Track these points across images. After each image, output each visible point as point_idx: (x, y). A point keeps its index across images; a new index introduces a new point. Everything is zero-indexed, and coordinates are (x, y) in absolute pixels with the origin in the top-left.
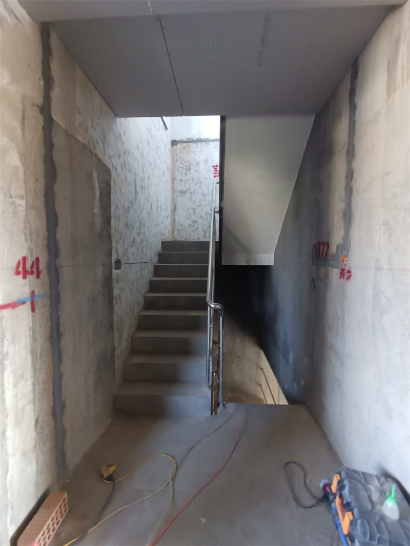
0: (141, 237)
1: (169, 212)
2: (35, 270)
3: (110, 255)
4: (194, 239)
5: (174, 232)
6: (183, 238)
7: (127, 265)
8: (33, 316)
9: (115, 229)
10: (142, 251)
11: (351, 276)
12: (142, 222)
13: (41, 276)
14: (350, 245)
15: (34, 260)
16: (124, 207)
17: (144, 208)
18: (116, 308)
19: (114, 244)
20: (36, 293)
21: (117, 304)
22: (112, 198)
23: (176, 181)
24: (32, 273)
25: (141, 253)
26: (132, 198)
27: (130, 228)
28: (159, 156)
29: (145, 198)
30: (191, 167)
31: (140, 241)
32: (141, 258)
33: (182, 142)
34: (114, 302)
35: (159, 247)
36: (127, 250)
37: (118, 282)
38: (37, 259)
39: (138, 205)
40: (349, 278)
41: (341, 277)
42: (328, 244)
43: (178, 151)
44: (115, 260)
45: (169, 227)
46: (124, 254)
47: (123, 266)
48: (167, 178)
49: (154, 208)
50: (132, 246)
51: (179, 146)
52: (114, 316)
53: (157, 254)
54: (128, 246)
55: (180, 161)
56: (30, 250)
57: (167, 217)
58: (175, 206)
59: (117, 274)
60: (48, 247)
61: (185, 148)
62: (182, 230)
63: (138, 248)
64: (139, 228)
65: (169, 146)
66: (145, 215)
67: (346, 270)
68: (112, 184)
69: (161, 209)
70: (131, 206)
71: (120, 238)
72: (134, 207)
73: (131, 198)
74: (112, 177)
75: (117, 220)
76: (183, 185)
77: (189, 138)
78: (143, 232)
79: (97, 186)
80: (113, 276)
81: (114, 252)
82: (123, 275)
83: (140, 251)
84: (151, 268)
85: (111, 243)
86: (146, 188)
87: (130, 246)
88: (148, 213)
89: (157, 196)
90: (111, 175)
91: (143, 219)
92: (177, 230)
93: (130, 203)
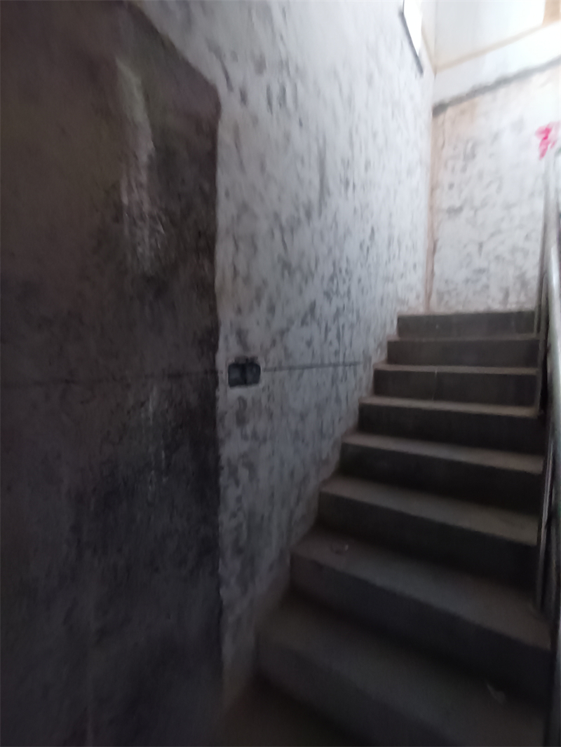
0: (336, 302)
1: (421, 256)
3: (209, 341)
5: (430, 297)
6: (450, 307)
7: (285, 373)
9: (236, 272)
10: (339, 337)
12: (344, 265)
16: (277, 216)
17: (348, 232)
18: (231, 494)
19: (226, 315)
21: (237, 483)
22: (223, 178)
23: (439, 190)
25: (335, 342)
26: (310, 202)
27: (298, 276)
28: (399, 127)
29: (355, 211)
30: (477, 150)
31: (334, 310)
32: (337, 353)
33: (458, 100)
34: (223, 480)
35: (392, 331)
36: (283, 333)
37: (241, 420)
39: (329, 222)
43: (448, 124)
44: (232, 361)
45: (420, 288)
46: (274, 343)
47: (264, 377)
48: (419, 181)
49: (381, 237)
50: (304, 323)
51: (450, 112)
52: (224, 517)
53: (385, 344)
54: (291, 322)
55: (450, 144)
57: (415, 266)
58: (435, 243)
59: (242, 400)
61: (463, 112)
62: (449, 292)
63: (327, 330)
64: (332, 279)
65: (427, 114)
66: (352, 249)
69: (399, 245)
70: (302, 216)
71: (258, 298)
72: (316, 223)
73: (303, 198)
74: (225, 115)
75: (242, 246)
76: (456, 196)
77: (474, 87)
78: (343, 289)
80: (221, 406)
81: (226, 338)
82: (264, 401)
83: (332, 335)
84: (365, 377)
85: (213, 310)
86: (358, 188)
87: (298, 322)
88: (361, 246)
89: (391, 215)
90: (217, 106)
91: (345, 259)
92: (438, 293)
93: (302, 212)
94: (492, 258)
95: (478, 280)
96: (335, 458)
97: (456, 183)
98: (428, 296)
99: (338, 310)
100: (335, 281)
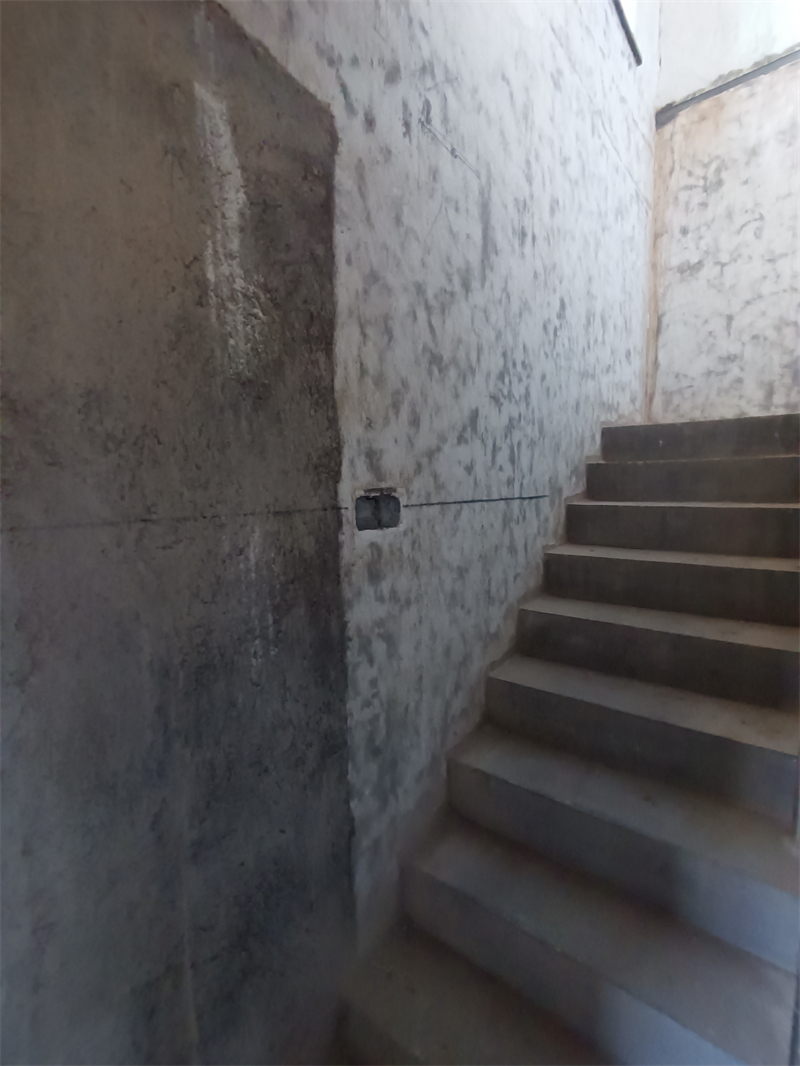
0: (510, 410)
1: (638, 339)
5: (651, 399)
6: (682, 414)
7: (431, 510)
9: (363, 371)
10: (513, 459)
12: (519, 356)
16: (420, 289)
17: (525, 307)
18: (363, 676)
19: (352, 429)
21: (371, 661)
22: (342, 238)
23: (665, 238)
25: (508, 467)
26: (467, 263)
27: (452, 373)
28: (604, 146)
29: (536, 275)
30: (724, 175)
31: (505, 421)
32: (510, 482)
33: (693, 100)
34: (351, 656)
35: (593, 449)
36: (431, 454)
37: (374, 575)
39: (498, 293)
43: (679, 138)
44: (362, 493)
45: (636, 386)
46: (419, 468)
47: (406, 517)
48: (636, 225)
49: (576, 315)
50: (461, 440)
51: (683, 119)
52: (353, 705)
53: (583, 469)
54: (443, 439)
55: (683, 168)
57: (628, 353)
58: (659, 319)
59: (374, 546)
61: (703, 118)
62: (680, 391)
63: (495, 449)
64: (501, 377)
65: (646, 126)
66: (530, 333)
68: (344, 178)
69: (604, 325)
70: (457, 287)
71: (396, 406)
72: (478, 297)
73: (458, 262)
74: (342, 148)
75: (370, 331)
76: (692, 246)
78: (518, 390)
80: (346, 554)
81: (352, 462)
82: (406, 549)
83: (503, 457)
84: (553, 516)
85: (333, 423)
86: (540, 241)
87: (452, 438)
88: (545, 328)
89: (590, 279)
91: (521, 347)
92: (664, 393)
93: (456, 280)
94: (746, 338)
95: (725, 373)
96: (509, 630)
97: (692, 227)
98: (649, 399)
99: (511, 420)
100: (507, 380)
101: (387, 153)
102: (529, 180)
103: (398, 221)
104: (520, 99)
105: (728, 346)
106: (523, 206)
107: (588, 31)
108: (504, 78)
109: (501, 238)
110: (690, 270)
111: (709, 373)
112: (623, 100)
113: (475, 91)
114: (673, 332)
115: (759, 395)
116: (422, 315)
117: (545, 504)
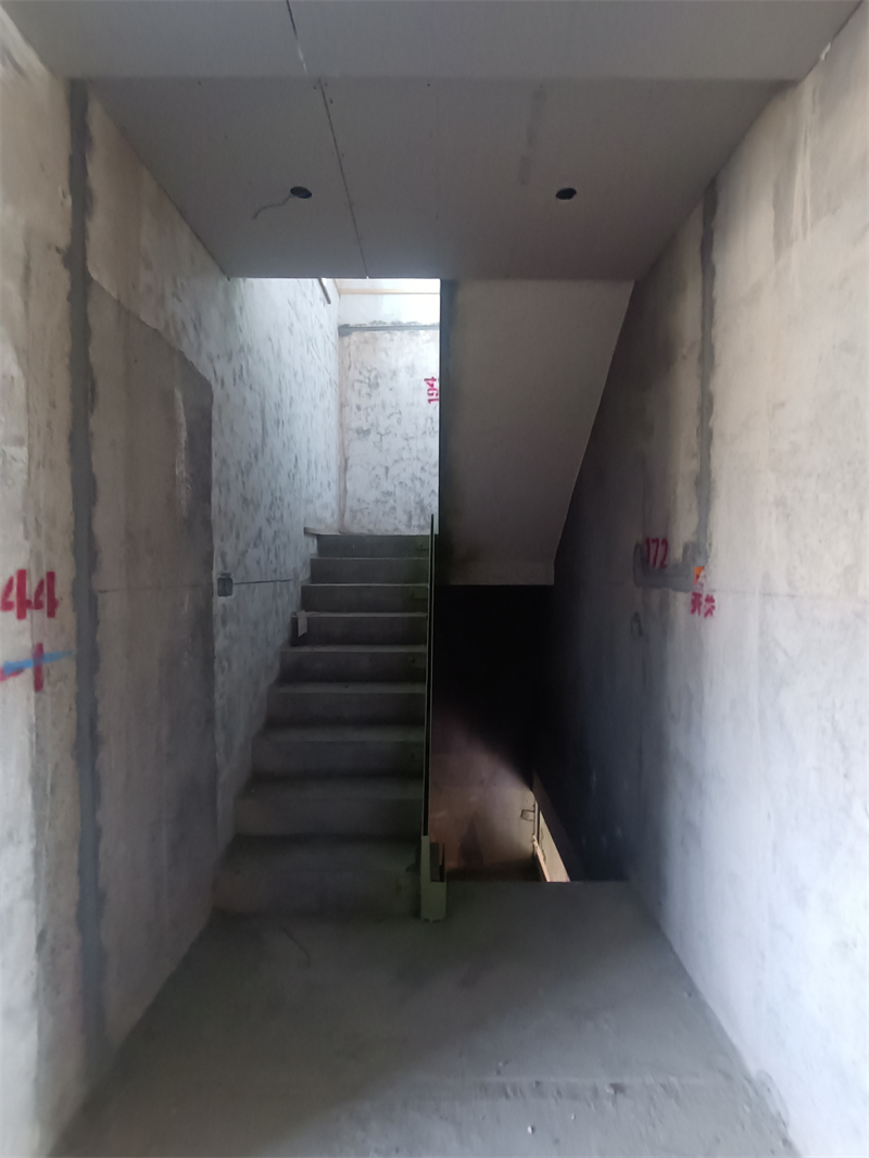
0: (275, 526)
1: (334, 473)
2: (44, 599)
3: (209, 564)
4: (386, 530)
5: (343, 515)
6: (363, 527)
7: (244, 587)
8: (38, 701)
9: (220, 509)
10: (277, 556)
11: (713, 607)
12: (278, 494)
13: (58, 611)
14: (710, 545)
15: (44, 576)
16: (239, 463)
17: (280, 465)
18: (220, 678)
19: (217, 542)
20: (46, 649)
21: (222, 672)
22: (214, 443)
23: (347, 408)
24: (38, 606)
25: (274, 562)
26: (257, 445)
27: (251, 508)
28: (313, 358)
29: (284, 444)
30: (379, 381)
31: (272, 534)
32: (275, 571)
33: (361, 328)
34: (216, 666)
35: (313, 549)
36: (244, 553)
37: (224, 623)
38: (51, 576)
39: (268, 459)
40: (709, 612)
41: (693, 611)
42: (665, 542)
43: (353, 348)
44: (219, 576)
45: (334, 505)
46: (239, 562)
47: (235, 588)
48: (330, 402)
49: (303, 464)
50: (255, 545)
51: (355, 337)
52: (217, 696)
53: (308, 562)
54: (248, 545)
55: (356, 368)
56: (36, 555)
57: (329, 484)
58: (346, 461)
59: (224, 605)
60: (75, 549)
61: (366, 342)
62: (361, 510)
63: (269, 550)
64: (271, 508)
65: (333, 337)
66: (283, 479)
67: (704, 596)
68: (215, 414)
69: (316, 467)
70: (253, 460)
71: (231, 528)
72: (261, 464)
73: (253, 445)
74: (214, 401)
75: (223, 490)
76: (364, 418)
77: (375, 322)
78: (278, 514)
79: (182, 419)
80: (214, 610)
81: (216, 559)
82: (235, 609)
83: (272, 556)
84: (295, 593)
85: (211, 538)
86: (285, 423)
87: (252, 545)
88: (289, 476)
89: (309, 440)
90: (212, 396)
91: (279, 488)
92: (352, 511)
93: (253, 456)
94: (396, 483)
95: (386, 502)
96: (277, 665)
97: (363, 407)
98: (342, 514)
99: (275, 532)
100: (273, 508)
101: (228, 396)
102: (281, 391)
103: (232, 429)
104: (276, 348)
105: (387, 486)
106: (278, 406)
107: (305, 295)
108: (270, 339)
109: (269, 426)
110: (363, 433)
111: (377, 501)
112: (321, 326)
113: (259, 351)
114: (355, 471)
115: (405, 518)
116: (240, 476)
117: (291, 583)
